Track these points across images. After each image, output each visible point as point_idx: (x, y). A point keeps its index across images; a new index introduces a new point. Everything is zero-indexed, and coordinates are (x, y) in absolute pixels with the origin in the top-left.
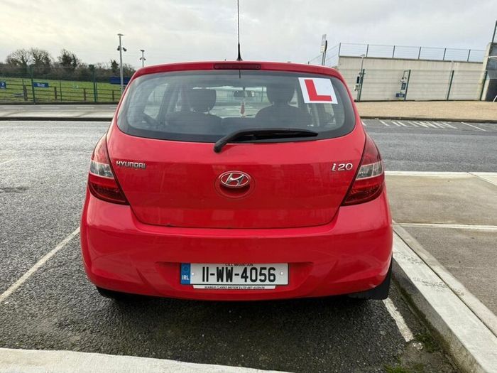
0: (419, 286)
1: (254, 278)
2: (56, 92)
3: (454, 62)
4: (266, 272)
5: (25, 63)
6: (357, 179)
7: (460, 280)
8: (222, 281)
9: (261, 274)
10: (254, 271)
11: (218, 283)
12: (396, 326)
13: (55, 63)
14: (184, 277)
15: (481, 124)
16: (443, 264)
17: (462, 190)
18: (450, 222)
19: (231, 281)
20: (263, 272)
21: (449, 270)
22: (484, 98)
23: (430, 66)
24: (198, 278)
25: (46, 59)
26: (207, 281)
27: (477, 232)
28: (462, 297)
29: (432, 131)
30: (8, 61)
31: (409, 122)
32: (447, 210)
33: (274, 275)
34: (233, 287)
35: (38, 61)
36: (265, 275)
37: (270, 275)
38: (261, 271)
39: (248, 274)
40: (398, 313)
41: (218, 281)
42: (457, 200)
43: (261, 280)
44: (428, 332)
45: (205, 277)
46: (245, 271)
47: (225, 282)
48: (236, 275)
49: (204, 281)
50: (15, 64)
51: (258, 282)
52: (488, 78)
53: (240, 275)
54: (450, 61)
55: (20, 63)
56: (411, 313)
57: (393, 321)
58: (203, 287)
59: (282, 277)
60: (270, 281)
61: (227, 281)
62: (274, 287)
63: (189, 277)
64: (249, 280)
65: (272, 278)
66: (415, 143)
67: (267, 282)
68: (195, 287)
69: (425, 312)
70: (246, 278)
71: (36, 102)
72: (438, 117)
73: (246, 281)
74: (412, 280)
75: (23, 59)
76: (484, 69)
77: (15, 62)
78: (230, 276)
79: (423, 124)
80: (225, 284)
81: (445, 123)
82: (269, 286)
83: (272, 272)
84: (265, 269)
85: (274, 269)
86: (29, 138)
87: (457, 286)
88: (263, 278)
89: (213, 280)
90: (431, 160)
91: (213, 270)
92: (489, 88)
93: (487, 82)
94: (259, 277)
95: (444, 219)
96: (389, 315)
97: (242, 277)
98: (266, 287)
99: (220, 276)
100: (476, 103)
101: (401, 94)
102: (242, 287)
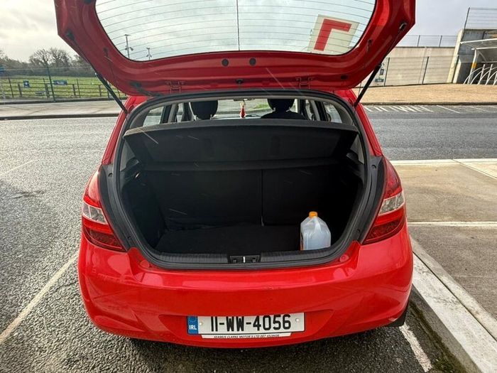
0: (431, 302)
1: (267, 326)
2: (74, 89)
3: (428, 47)
4: (280, 319)
5: (46, 62)
6: (379, 215)
7: (471, 294)
8: (233, 330)
9: (275, 322)
10: (267, 319)
11: (228, 333)
12: (412, 352)
13: (73, 62)
14: (192, 327)
15: (455, 107)
16: (450, 274)
17: (451, 180)
18: (446, 218)
19: (243, 330)
20: (277, 319)
21: (457, 280)
22: (455, 81)
23: (405, 53)
24: (205, 328)
25: (65, 57)
26: (217, 330)
27: (475, 230)
29: (411, 116)
30: (31, 60)
31: (390, 107)
32: (441, 204)
33: (289, 322)
34: (245, 336)
35: (57, 60)
36: (279, 322)
37: (284, 322)
38: (274, 319)
39: (261, 323)
40: (411, 333)
41: (228, 330)
42: (448, 193)
43: (275, 328)
44: (446, 357)
45: (214, 326)
46: (257, 320)
47: (235, 331)
48: (247, 323)
49: (213, 330)
50: (38, 64)
51: (272, 330)
52: (460, 62)
53: (252, 323)
54: (424, 47)
55: (41, 62)
56: (425, 332)
57: (408, 344)
58: (212, 337)
59: (298, 323)
60: (285, 328)
61: (238, 330)
62: (289, 334)
63: (197, 327)
64: (261, 328)
65: (287, 325)
66: (398, 128)
67: (282, 329)
68: (203, 336)
69: (441, 335)
70: (259, 326)
71: (57, 100)
72: (415, 102)
73: (258, 329)
74: (423, 295)
75: (44, 59)
76: (456, 54)
77: (37, 61)
78: (241, 325)
79: (403, 108)
80: (236, 333)
81: (421, 106)
82: (284, 333)
83: (287, 319)
84: (279, 316)
85: (289, 316)
86: (48, 137)
87: (470, 301)
88: (277, 325)
89: (223, 330)
90: (415, 146)
91: (222, 319)
92: (460, 71)
93: (459, 66)
94: (273, 325)
95: (440, 215)
96: (403, 336)
97: (254, 326)
98: (281, 335)
99: (230, 326)
100: (448, 86)
101: (379, 79)
102: (254, 336)
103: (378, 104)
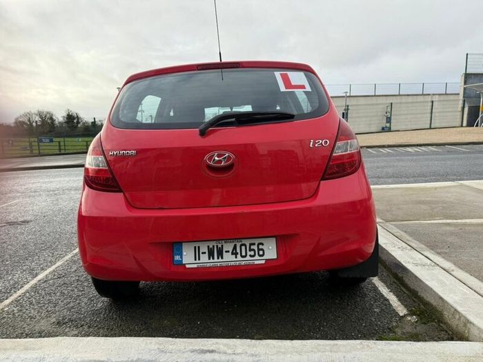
0: (410, 267)
1: (244, 254)
2: (60, 146)
3: (434, 95)
4: (255, 247)
5: (31, 124)
6: (334, 155)
7: (450, 261)
8: (213, 259)
9: (250, 250)
10: (243, 248)
11: (210, 261)
12: (390, 304)
13: (59, 123)
14: (177, 258)
15: (465, 146)
16: (432, 249)
17: (449, 195)
18: (438, 218)
19: (222, 258)
20: (252, 247)
21: (439, 254)
22: (465, 123)
23: (410, 99)
24: (189, 257)
25: (51, 118)
26: (199, 259)
27: (465, 224)
28: (453, 273)
29: (417, 154)
30: (16, 123)
31: (396, 149)
32: (435, 210)
33: (263, 250)
34: (224, 264)
35: (43, 121)
36: (254, 250)
37: (259, 250)
38: (250, 247)
39: (238, 251)
40: (391, 294)
41: (209, 259)
42: (444, 202)
43: (251, 256)
44: (422, 306)
45: (197, 255)
46: (235, 248)
47: (216, 260)
48: (226, 252)
49: (195, 260)
50: (23, 126)
51: (248, 258)
52: (467, 105)
53: (231, 252)
54: (429, 95)
55: (27, 124)
56: (405, 293)
57: (387, 300)
58: (195, 266)
59: (270, 251)
60: (260, 256)
61: (218, 258)
62: (263, 262)
63: (181, 258)
64: (239, 256)
65: (261, 253)
66: (401, 163)
67: (257, 257)
68: (187, 266)
69: (418, 289)
70: (236, 254)
71: (41, 155)
72: (422, 143)
73: (236, 257)
74: (404, 264)
75: (29, 120)
76: (461, 97)
77: (22, 123)
78: (220, 254)
79: (409, 149)
80: (216, 261)
81: (430, 147)
82: (259, 261)
83: (261, 247)
84: (254, 244)
85: (262, 244)
86: (33, 183)
87: (448, 265)
88: (252, 253)
89: (204, 258)
90: (418, 177)
91: (204, 248)
92: (468, 114)
93: (466, 109)
94: (249, 253)
95: (432, 217)
96: (383, 296)
97: (233, 254)
98: (256, 262)
99: (211, 254)
100: (458, 129)
101: (386, 127)
102: (233, 263)
103: (383, 147)
